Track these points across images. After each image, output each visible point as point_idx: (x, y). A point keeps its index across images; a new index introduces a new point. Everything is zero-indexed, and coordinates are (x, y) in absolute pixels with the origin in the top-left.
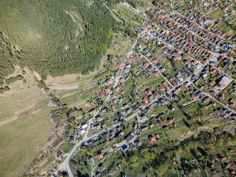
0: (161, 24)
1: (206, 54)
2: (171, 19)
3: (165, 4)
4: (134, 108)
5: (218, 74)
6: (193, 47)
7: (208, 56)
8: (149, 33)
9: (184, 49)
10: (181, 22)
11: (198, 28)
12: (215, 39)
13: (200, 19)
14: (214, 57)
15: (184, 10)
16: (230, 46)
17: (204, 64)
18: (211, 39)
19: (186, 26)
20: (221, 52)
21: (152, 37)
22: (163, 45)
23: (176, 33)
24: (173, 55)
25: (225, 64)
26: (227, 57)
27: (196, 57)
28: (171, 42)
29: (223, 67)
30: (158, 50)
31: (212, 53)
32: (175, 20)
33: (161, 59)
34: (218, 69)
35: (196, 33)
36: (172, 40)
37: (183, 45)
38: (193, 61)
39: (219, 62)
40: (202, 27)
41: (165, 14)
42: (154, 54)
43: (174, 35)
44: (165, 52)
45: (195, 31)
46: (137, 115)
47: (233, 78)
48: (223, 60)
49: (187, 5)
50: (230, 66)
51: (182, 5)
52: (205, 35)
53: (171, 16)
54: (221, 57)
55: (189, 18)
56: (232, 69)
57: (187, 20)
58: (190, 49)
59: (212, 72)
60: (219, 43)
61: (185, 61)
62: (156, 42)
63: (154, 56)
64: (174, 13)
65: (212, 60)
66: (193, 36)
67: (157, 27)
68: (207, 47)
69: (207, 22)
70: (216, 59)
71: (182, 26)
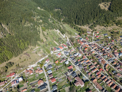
2: (90, 46)
3: (88, 36)
6: (102, 76)
8: (63, 53)
10: (97, 50)
11: (113, 58)
13: (116, 51)
15: (102, 42)
23: (88, 58)
24: (75, 79)
27: (103, 89)
35: (110, 62)
36: (82, 63)
37: (91, 70)
41: (85, 42)
44: (69, 74)
45: (109, 60)
49: (106, 39)
51: (102, 39)
53: (90, 45)
55: (105, 49)
57: (103, 50)
58: (98, 77)
64: (93, 42)
66: (106, 65)
68: (118, 81)
71: (98, 53)
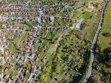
0: (7, 12)
1: (37, 13)
4: (24, 54)
5: (48, 18)
7: (39, 13)
9: (27, 16)
12: (36, 7)
14: (41, 12)
16: (43, 6)
17: (39, 17)
18: (35, 8)
19: (20, 7)
20: (42, 10)
21: (7, 18)
22: (16, 19)
25: (47, 13)
26: (46, 10)
28: (19, 16)
29: (47, 14)
30: (15, 23)
31: (40, 12)
32: (13, 7)
33: (20, 25)
34: (46, 16)
38: (34, 18)
39: (44, 13)
40: (27, 5)
42: (14, 25)
43: (18, 13)
46: (28, 57)
47: (53, 16)
48: (45, 12)
50: (49, 12)
52: (31, 7)
54: (44, 11)
56: (51, 13)
59: (45, 18)
60: (39, 7)
61: (31, 20)
62: (11, 20)
63: (15, 26)
65: (42, 14)
67: (6, 13)
69: (28, 2)
70: (42, 13)
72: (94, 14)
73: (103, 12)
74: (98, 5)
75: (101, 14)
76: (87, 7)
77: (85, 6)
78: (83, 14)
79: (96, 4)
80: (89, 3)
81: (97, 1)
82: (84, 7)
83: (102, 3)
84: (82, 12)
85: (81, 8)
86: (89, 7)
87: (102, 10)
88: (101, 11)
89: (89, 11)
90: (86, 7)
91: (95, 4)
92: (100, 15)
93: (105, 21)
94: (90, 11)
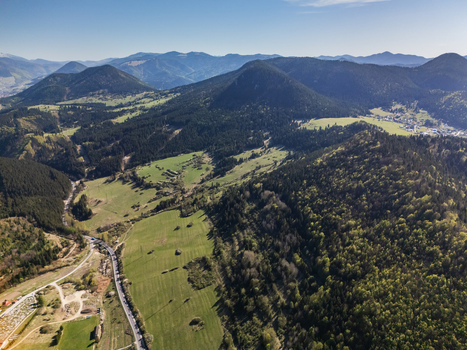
72: (94, 318)
73: (121, 296)
74: (92, 276)
75: (120, 306)
76: (56, 305)
77: (44, 309)
78: (55, 342)
79: (84, 277)
80: (54, 288)
81: (80, 266)
82: (45, 314)
83: (102, 262)
84: (48, 338)
85: (32, 323)
86: (65, 302)
87: (115, 289)
88: (113, 293)
89: (71, 318)
90: (50, 309)
91: (79, 279)
92: (119, 309)
93: (147, 323)
94: (78, 315)
